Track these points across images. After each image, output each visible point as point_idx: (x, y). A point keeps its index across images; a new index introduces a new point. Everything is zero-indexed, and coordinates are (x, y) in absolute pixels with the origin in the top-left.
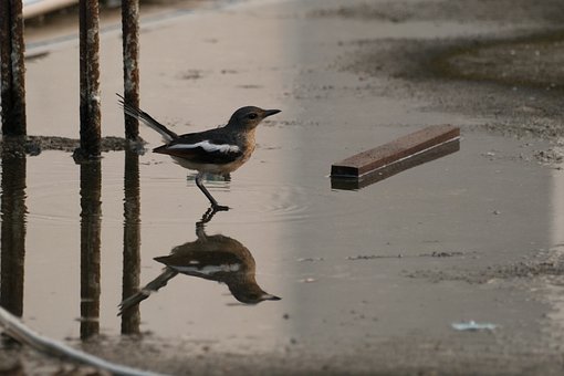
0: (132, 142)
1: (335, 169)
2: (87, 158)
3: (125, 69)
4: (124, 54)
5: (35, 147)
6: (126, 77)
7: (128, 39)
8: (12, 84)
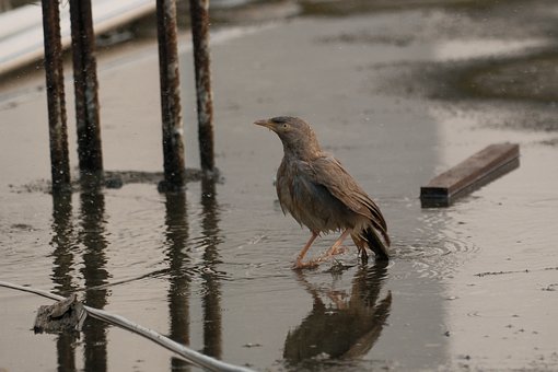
0: (209, 173)
1: (424, 191)
2: (172, 189)
3: (199, 102)
4: (197, 87)
5: (115, 182)
6: (199, 110)
7: (201, 72)
8: (87, 123)
